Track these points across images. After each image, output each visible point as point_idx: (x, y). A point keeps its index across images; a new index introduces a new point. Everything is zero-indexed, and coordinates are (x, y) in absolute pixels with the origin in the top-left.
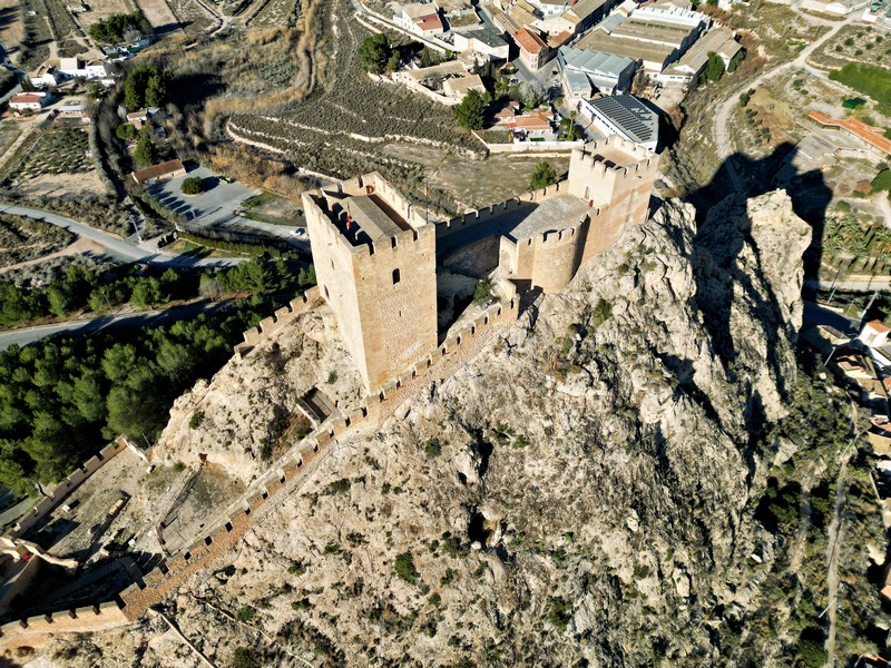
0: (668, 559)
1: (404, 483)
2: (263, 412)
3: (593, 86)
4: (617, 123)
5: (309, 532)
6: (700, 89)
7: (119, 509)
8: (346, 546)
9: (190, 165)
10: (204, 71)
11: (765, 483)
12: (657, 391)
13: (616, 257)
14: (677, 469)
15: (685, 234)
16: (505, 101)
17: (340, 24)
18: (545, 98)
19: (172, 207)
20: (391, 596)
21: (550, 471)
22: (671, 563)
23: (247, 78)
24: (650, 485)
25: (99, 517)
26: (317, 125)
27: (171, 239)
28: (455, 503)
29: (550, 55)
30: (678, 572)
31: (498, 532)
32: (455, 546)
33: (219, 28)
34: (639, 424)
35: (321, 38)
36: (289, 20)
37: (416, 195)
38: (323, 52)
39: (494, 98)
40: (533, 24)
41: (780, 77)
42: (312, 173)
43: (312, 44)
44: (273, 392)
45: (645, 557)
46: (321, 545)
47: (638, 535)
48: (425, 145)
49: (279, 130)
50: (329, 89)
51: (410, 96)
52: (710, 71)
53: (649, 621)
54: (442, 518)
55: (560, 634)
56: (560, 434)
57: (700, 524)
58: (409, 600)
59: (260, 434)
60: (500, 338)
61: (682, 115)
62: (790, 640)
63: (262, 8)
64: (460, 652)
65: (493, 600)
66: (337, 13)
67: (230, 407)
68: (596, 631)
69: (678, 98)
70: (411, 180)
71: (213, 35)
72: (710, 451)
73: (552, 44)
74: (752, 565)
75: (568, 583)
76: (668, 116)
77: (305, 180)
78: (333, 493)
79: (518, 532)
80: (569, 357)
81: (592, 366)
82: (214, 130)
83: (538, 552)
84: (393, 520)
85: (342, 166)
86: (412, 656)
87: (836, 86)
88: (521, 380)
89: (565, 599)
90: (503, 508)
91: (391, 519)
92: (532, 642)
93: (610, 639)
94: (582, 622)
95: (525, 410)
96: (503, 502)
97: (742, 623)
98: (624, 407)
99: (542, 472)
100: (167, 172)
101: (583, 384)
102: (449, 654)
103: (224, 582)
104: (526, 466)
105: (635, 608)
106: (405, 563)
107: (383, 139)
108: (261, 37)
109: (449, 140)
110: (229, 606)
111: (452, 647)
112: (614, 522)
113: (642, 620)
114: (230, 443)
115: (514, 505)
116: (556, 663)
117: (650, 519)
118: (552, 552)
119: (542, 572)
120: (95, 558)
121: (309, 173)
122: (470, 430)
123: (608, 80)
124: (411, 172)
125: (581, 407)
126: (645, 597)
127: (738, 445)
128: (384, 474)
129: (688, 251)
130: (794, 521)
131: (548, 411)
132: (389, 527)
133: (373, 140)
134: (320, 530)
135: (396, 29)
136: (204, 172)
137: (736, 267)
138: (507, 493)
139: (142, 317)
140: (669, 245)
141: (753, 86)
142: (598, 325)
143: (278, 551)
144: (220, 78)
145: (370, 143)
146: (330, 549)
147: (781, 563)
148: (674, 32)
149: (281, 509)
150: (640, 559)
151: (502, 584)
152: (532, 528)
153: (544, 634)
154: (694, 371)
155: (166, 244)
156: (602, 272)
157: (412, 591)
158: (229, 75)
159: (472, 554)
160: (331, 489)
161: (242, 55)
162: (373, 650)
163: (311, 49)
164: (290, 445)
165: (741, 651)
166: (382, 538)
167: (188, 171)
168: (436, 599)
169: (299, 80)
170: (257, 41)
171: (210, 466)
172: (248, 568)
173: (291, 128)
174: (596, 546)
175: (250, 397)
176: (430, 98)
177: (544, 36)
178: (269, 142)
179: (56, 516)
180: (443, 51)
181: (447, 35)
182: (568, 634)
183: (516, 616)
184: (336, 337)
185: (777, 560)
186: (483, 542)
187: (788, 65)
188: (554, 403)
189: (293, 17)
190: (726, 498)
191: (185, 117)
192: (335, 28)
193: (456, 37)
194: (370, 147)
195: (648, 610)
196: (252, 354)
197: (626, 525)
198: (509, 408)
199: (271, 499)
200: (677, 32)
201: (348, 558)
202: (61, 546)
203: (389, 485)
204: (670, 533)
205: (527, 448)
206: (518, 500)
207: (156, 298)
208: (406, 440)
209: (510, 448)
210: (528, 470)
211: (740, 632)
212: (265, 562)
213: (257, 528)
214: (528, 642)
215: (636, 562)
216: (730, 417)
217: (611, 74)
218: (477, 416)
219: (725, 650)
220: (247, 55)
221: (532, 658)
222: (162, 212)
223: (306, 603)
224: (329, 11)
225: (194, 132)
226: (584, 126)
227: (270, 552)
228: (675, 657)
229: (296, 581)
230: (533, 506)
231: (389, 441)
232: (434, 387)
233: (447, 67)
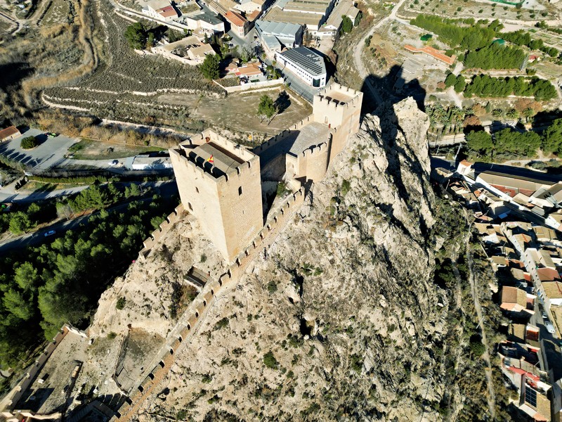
0: (402, 318)
1: (259, 311)
2: (166, 289)
3: (281, 43)
4: (300, 65)
5: (210, 355)
6: (341, 38)
7: (78, 372)
8: (233, 357)
9: (23, 129)
10: (16, 61)
11: (434, 262)
12: (381, 226)
13: (347, 154)
14: (396, 266)
15: (377, 134)
16: (229, 59)
17: (105, 18)
18: (254, 54)
19: (17, 160)
20: (265, 380)
21: (337, 284)
22: (404, 319)
23: (48, 62)
24: (386, 279)
25: (66, 381)
26: (108, 89)
27: (23, 183)
28: (290, 316)
29: (250, 26)
30: (408, 322)
31: (316, 326)
32: (296, 341)
33: (17, 28)
34: (375, 246)
35: (94, 29)
36: (68, 18)
37: (187, 126)
38: (99, 39)
39: (222, 57)
40: (235, 7)
41: (384, 26)
42: (112, 122)
43: (89, 33)
44: (169, 275)
45: (392, 320)
46: (218, 361)
47: (386, 309)
48: (185, 93)
49: (82, 95)
50: (110, 63)
51: (167, 62)
52: (345, 26)
53: (399, 354)
54: (285, 327)
55: (359, 374)
56: (338, 262)
57: (413, 294)
58: (276, 379)
59: (168, 303)
60: (297, 214)
61: (335, 55)
62: (466, 344)
63: (46, 12)
64: (310, 400)
65: (321, 366)
66: (101, 10)
67: (143, 291)
68: (376, 367)
69: (331, 45)
70: (181, 117)
71: (14, 34)
72: (409, 253)
73: (250, 19)
74: (439, 309)
75: (358, 345)
76: (328, 57)
77: (109, 127)
78: (220, 328)
79: (326, 323)
80: (335, 217)
81: (348, 220)
82: (33, 101)
83: (338, 332)
84: (257, 335)
85: (132, 114)
86: (284, 411)
87: (414, 28)
88: (312, 236)
89: (358, 354)
90: (315, 312)
91: (256, 335)
92: (346, 383)
93: (383, 370)
94: (368, 364)
95: (318, 253)
96: (315, 308)
97: (442, 342)
98: (366, 239)
99: (333, 286)
100: (7, 135)
101: (345, 231)
102: (304, 403)
103: (164, 399)
104: (323, 284)
105: (391, 349)
106: (269, 358)
107: (156, 93)
108: (51, 32)
109: (200, 88)
110: (170, 413)
111: (305, 399)
112: (374, 304)
113: (396, 355)
114: (149, 313)
115: (321, 308)
116: (361, 391)
117: (390, 298)
118: (346, 330)
119: (343, 343)
120: (71, 408)
121: (110, 122)
122: (290, 272)
123: (289, 39)
124: (180, 112)
125: (346, 244)
126: (395, 341)
127: (421, 246)
128: (247, 309)
129: (381, 144)
130: (453, 280)
131: (330, 250)
132: (256, 340)
133: (150, 94)
134: (216, 352)
135: (145, 18)
136: (34, 132)
137: (397, 145)
138: (316, 303)
139: (20, 240)
140: (373, 142)
141: (371, 33)
142: (345, 195)
143: (193, 372)
144: (28, 64)
145: (147, 96)
146: (224, 362)
147: (452, 304)
148: (320, 5)
149: (190, 346)
150: (389, 321)
151: (324, 356)
152: (333, 319)
153: (351, 377)
154: (393, 210)
155: (20, 187)
156: (341, 164)
157: (276, 373)
158: (35, 61)
159: (305, 343)
160: (217, 326)
161: (40, 47)
162: (261, 414)
163: (90, 37)
164: (187, 305)
165: (445, 357)
166: (253, 347)
167: (22, 133)
168: (291, 374)
169: (86, 59)
170: (49, 36)
171: (134, 330)
172: (177, 387)
173: (90, 93)
174: (367, 320)
175: (156, 281)
176: (180, 62)
177: (243, 14)
178: (76, 104)
179: (35, 388)
180: (181, 30)
181: (181, 19)
182: (363, 373)
183: (334, 371)
184: (199, 233)
185: (450, 303)
186: (309, 334)
187: (386, 19)
188: (332, 245)
189: (71, 16)
190: (421, 276)
191: (9, 94)
192: (102, 21)
193: (188, 20)
194: (149, 99)
195: (398, 348)
196: (151, 254)
197: (380, 305)
198: (308, 253)
199: (184, 341)
200: (322, 5)
201: (236, 364)
202: (46, 406)
203: (251, 315)
204: (400, 303)
205: (322, 274)
206: (323, 305)
207: (28, 225)
208: (255, 286)
209: (313, 276)
210: (325, 287)
211: (442, 347)
212: (187, 381)
213: (178, 361)
214: (344, 384)
215: (388, 323)
216: (415, 231)
217: (290, 35)
218: (292, 262)
219: (438, 359)
220: (44, 46)
221: (348, 392)
222: (12, 164)
223: (216, 398)
224: (95, 10)
225: (19, 105)
226: (281, 69)
227: (189, 373)
228: (415, 370)
229: (207, 387)
230: (331, 307)
231: (246, 289)
232: (265, 250)
233: (187, 41)
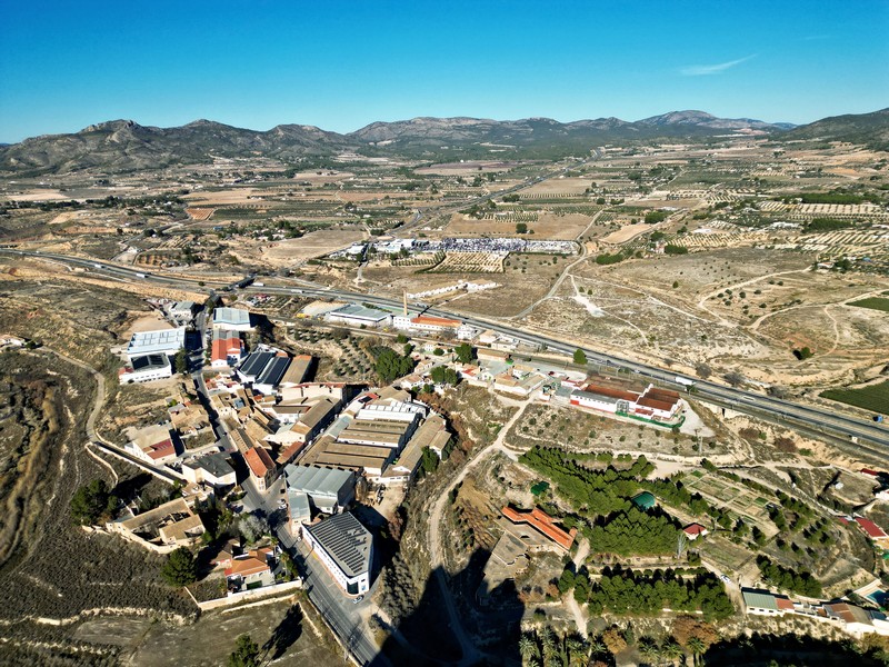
3: (313, 507)
4: (332, 554)
6: (420, 483)
16: (223, 541)
17: (69, 458)
35: (43, 478)
36: (11, 459)
38: (40, 497)
39: (213, 538)
40: (265, 439)
41: (484, 462)
43: (30, 487)
48: (128, 615)
50: (32, 550)
51: (124, 548)
52: (427, 462)
61: (402, 520)
66: (69, 443)
69: (398, 499)
73: (282, 458)
76: (385, 523)
87: (523, 468)
107: (77, 618)
109: (156, 606)
123: (327, 499)
124: (103, 661)
133: (65, 621)
141: (461, 477)
145: (60, 627)
148: (392, 430)
163: (26, 496)
176: (145, 549)
177: (275, 450)
180: (171, 482)
181: (179, 461)
187: (488, 449)
189: (16, 455)
192: (62, 462)
194: (59, 634)
200: (395, 430)
217: (329, 492)
224: (61, 440)
226: (305, 556)
233: (168, 508)
